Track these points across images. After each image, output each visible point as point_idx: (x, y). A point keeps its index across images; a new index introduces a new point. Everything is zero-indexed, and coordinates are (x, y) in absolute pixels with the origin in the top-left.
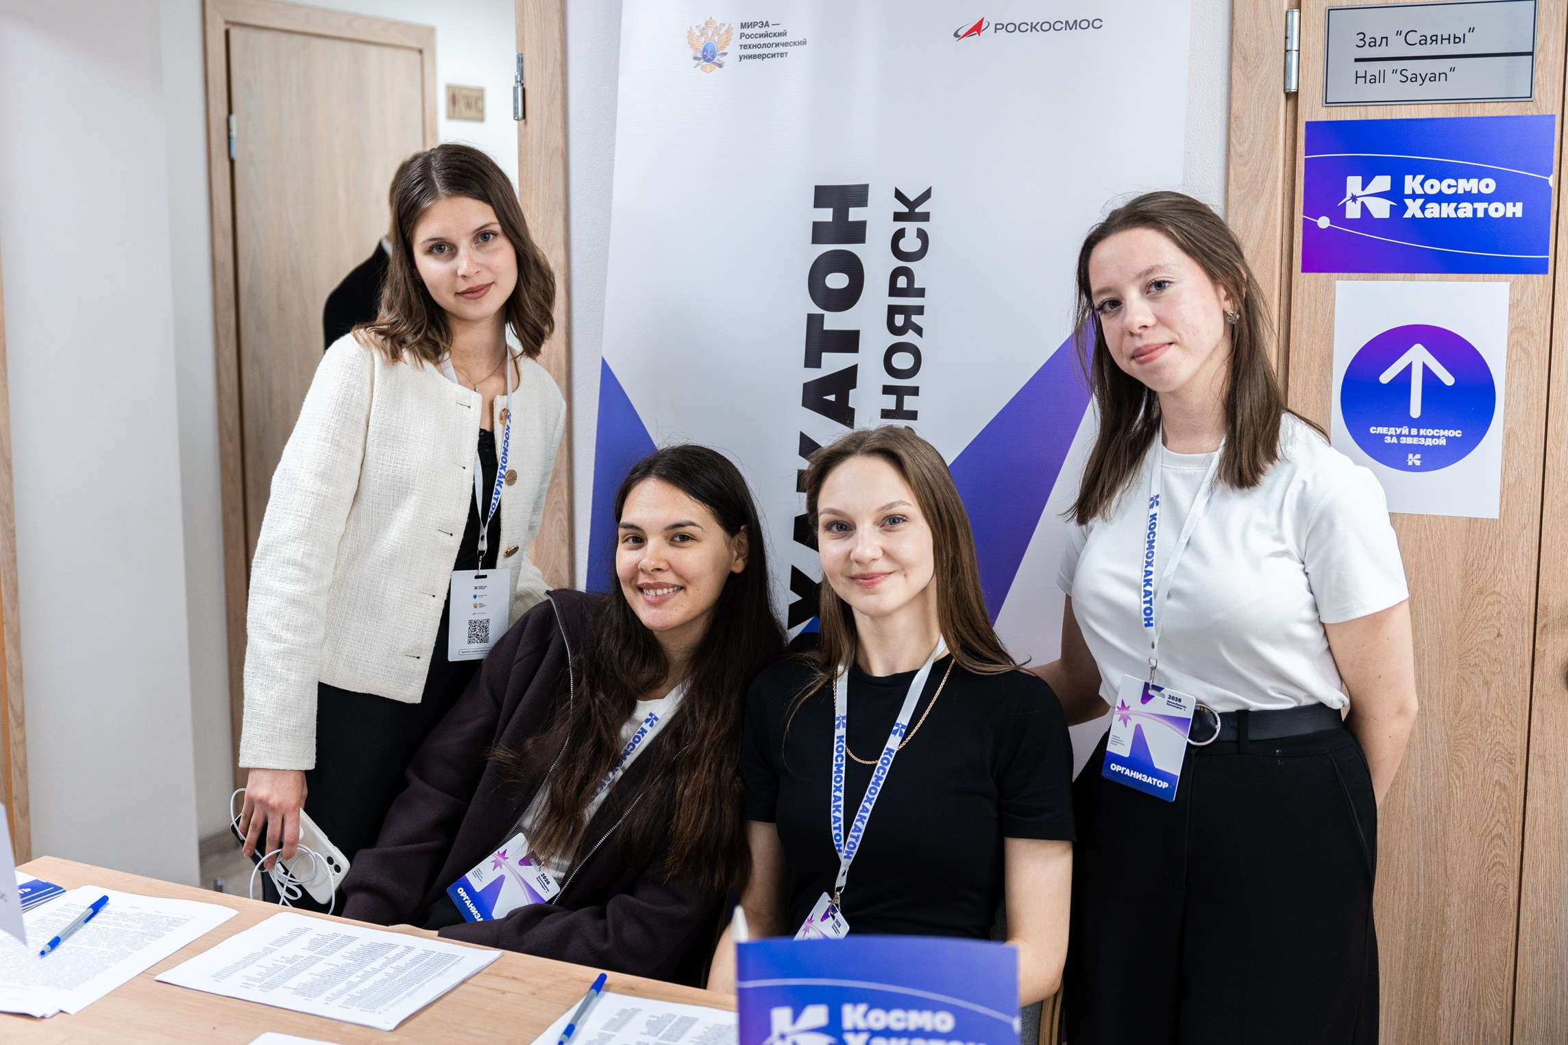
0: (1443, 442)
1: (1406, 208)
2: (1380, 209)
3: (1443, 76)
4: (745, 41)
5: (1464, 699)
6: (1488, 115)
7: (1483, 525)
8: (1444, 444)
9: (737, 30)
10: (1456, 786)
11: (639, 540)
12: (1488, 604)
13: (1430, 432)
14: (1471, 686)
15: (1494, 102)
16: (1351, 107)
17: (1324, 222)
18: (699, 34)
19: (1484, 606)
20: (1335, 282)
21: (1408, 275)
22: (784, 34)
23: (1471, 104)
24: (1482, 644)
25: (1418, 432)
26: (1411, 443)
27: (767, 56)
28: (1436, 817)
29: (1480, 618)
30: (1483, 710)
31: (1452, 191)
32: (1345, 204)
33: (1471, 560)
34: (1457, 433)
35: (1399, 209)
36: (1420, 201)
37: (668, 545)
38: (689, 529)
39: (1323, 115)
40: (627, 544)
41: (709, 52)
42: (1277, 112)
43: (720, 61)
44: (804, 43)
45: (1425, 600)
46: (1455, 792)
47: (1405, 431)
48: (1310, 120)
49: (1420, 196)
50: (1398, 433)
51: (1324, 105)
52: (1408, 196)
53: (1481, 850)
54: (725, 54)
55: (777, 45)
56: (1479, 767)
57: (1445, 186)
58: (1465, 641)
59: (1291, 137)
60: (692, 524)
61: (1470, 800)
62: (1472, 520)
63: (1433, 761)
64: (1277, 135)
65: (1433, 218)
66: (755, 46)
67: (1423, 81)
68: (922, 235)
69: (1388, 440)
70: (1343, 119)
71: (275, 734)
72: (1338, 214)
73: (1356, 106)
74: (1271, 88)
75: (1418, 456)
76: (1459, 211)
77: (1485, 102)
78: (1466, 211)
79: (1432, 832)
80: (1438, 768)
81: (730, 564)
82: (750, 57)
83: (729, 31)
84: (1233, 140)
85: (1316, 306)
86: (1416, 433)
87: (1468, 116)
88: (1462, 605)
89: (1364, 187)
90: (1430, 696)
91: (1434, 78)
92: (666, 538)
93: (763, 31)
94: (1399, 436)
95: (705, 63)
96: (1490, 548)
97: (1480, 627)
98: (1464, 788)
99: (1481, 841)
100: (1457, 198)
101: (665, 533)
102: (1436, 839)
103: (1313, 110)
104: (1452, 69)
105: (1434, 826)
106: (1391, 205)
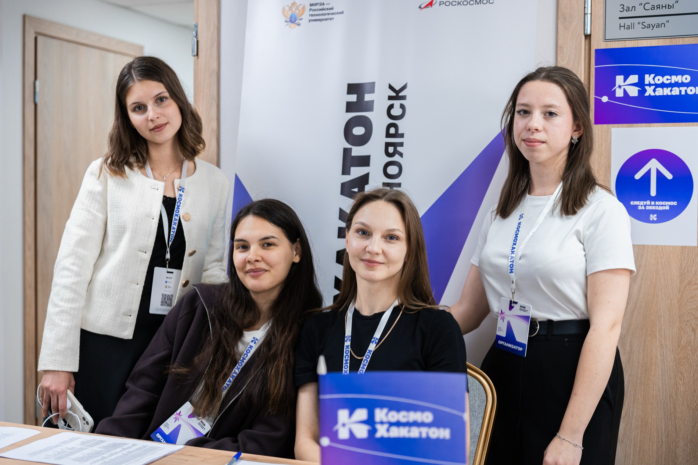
0: (667, 208)
1: (646, 91)
2: (633, 92)
3: (663, 25)
4: (312, 13)
5: (682, 338)
6: (686, 44)
7: (689, 250)
8: (668, 209)
9: (308, 7)
10: (680, 384)
11: (245, 247)
12: (693, 290)
13: (661, 203)
14: (686, 332)
15: (689, 37)
16: (618, 42)
17: (605, 99)
18: (288, 9)
19: (691, 290)
20: (611, 129)
21: (648, 124)
22: (332, 9)
23: (677, 39)
24: (691, 310)
25: (655, 203)
26: (651, 209)
27: (323, 20)
28: (670, 401)
29: (689, 297)
30: (692, 344)
31: (669, 82)
32: (615, 90)
33: (684, 267)
34: (675, 203)
35: (642, 91)
36: (653, 87)
37: (261, 249)
38: (272, 240)
39: (604, 46)
40: (239, 250)
41: (293, 18)
42: (581, 44)
43: (299, 23)
44: (342, 13)
45: (661, 289)
46: (679, 387)
47: (648, 203)
48: (597, 48)
49: (653, 85)
50: (645, 204)
51: (604, 40)
52: (647, 85)
53: (694, 417)
54: (301, 19)
55: (328, 14)
56: (691, 374)
57: (665, 79)
58: (682, 309)
59: (588, 58)
60: (273, 237)
61: (687, 391)
62: (684, 247)
63: (668, 371)
64: (581, 56)
65: (660, 95)
66: (317, 15)
67: (653, 27)
68: (402, 106)
69: (640, 208)
70: (613, 47)
71: (54, 352)
72: (612, 95)
73: (620, 41)
74: (578, 33)
75: (655, 215)
76: (672, 92)
77: (684, 37)
78: (676, 91)
79: (668, 408)
80: (670, 375)
81: (292, 258)
82: (314, 20)
83: (304, 8)
84: (559, 59)
85: (602, 141)
86: (654, 204)
87: (676, 44)
88: (680, 291)
89: (625, 81)
90: (665, 338)
91: (658, 26)
92: (260, 245)
93: (321, 7)
94: (645, 206)
95: (291, 24)
96: (693, 261)
97: (689, 301)
98: (684, 385)
99: (693, 412)
100: (671, 85)
101: (259, 243)
102: (670, 412)
103: (599, 44)
104: (668, 21)
105: (669, 406)
106: (639, 90)
